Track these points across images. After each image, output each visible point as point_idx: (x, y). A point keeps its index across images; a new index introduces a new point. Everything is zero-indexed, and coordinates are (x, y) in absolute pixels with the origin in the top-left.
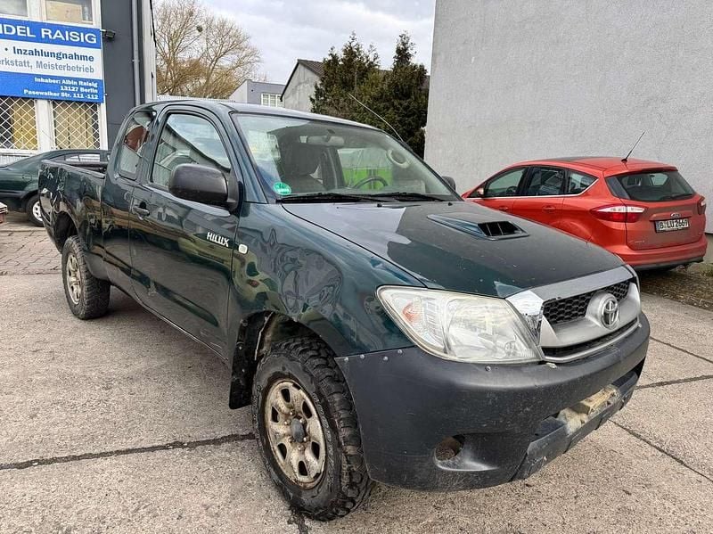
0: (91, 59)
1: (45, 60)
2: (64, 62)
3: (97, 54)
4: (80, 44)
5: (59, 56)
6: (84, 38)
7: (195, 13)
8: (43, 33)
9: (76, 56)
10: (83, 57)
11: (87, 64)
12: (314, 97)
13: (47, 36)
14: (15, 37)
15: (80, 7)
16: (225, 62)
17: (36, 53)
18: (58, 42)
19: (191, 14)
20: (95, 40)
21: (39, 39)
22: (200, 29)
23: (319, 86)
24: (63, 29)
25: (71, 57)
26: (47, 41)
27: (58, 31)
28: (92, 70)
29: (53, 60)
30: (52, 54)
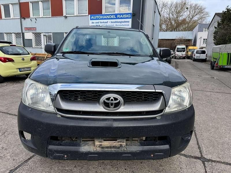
0: (129, 22)
1: (117, 24)
2: (122, 24)
3: (130, 20)
4: (126, 18)
5: (121, 22)
6: (127, 16)
7: (186, 3)
8: (118, 16)
9: (125, 22)
10: (127, 22)
11: (127, 23)
12: (216, 26)
13: (119, 17)
14: (112, 19)
15: (128, 7)
16: (196, 18)
17: (116, 22)
18: (121, 18)
19: (185, 4)
20: (130, 16)
21: (117, 18)
22: (187, 8)
23: (219, 22)
24: (122, 14)
25: (124, 22)
26: (119, 18)
27: (121, 15)
28: (128, 25)
29: (119, 24)
30: (119, 22)
